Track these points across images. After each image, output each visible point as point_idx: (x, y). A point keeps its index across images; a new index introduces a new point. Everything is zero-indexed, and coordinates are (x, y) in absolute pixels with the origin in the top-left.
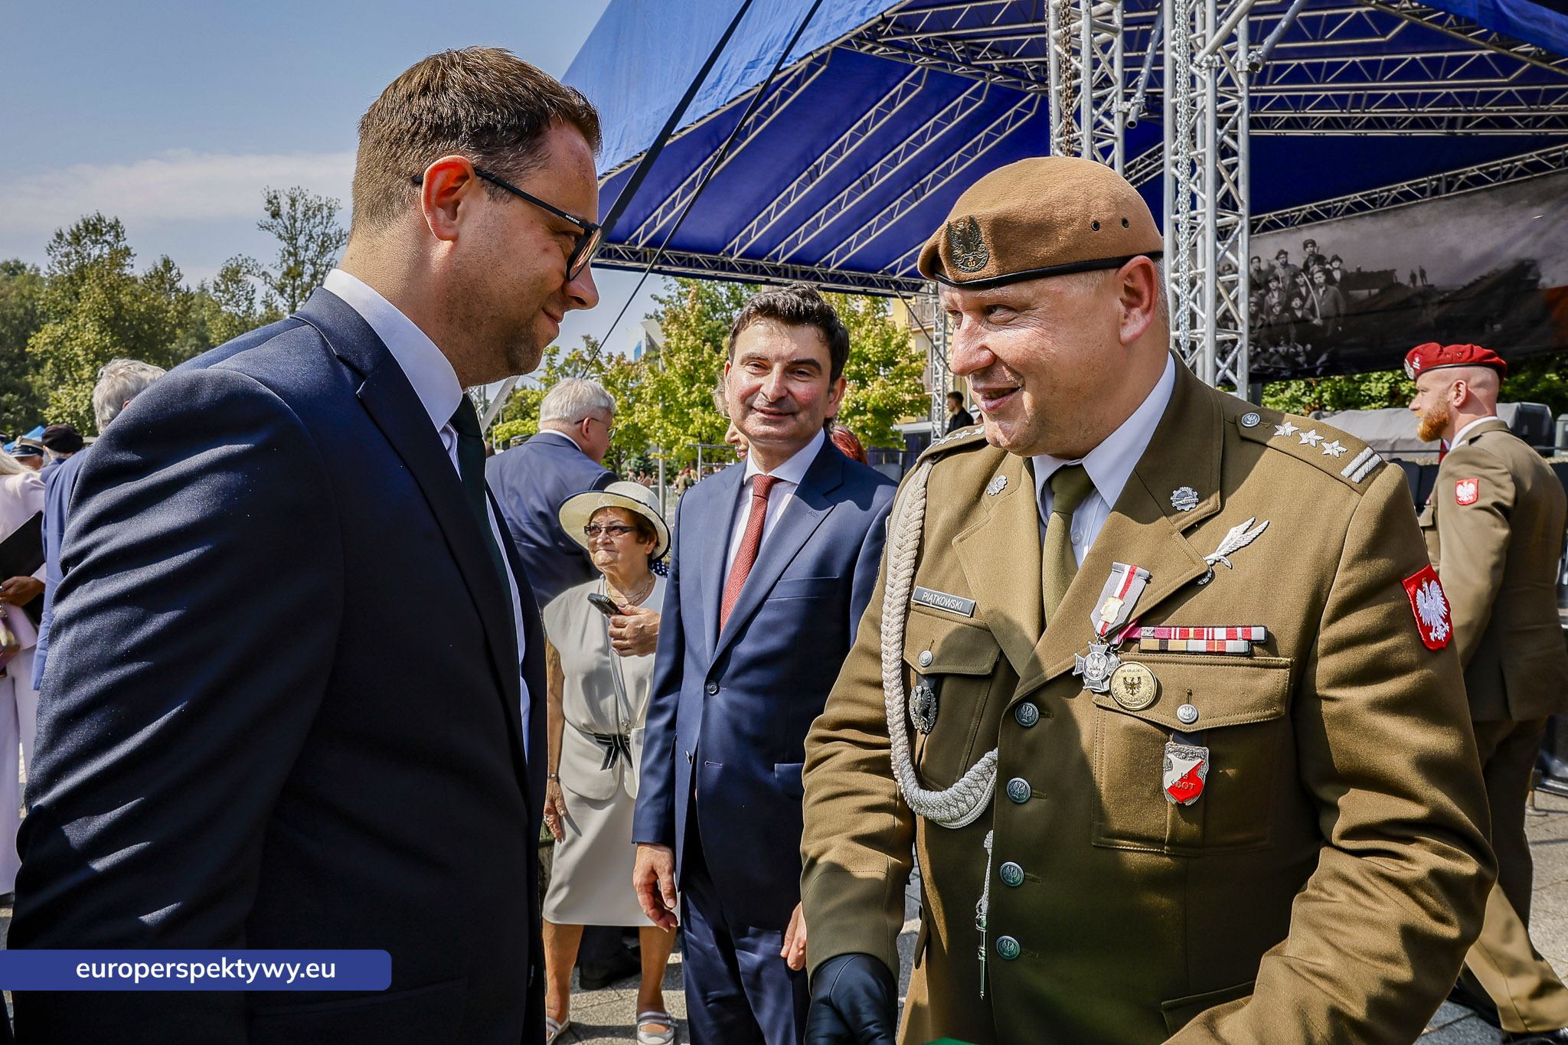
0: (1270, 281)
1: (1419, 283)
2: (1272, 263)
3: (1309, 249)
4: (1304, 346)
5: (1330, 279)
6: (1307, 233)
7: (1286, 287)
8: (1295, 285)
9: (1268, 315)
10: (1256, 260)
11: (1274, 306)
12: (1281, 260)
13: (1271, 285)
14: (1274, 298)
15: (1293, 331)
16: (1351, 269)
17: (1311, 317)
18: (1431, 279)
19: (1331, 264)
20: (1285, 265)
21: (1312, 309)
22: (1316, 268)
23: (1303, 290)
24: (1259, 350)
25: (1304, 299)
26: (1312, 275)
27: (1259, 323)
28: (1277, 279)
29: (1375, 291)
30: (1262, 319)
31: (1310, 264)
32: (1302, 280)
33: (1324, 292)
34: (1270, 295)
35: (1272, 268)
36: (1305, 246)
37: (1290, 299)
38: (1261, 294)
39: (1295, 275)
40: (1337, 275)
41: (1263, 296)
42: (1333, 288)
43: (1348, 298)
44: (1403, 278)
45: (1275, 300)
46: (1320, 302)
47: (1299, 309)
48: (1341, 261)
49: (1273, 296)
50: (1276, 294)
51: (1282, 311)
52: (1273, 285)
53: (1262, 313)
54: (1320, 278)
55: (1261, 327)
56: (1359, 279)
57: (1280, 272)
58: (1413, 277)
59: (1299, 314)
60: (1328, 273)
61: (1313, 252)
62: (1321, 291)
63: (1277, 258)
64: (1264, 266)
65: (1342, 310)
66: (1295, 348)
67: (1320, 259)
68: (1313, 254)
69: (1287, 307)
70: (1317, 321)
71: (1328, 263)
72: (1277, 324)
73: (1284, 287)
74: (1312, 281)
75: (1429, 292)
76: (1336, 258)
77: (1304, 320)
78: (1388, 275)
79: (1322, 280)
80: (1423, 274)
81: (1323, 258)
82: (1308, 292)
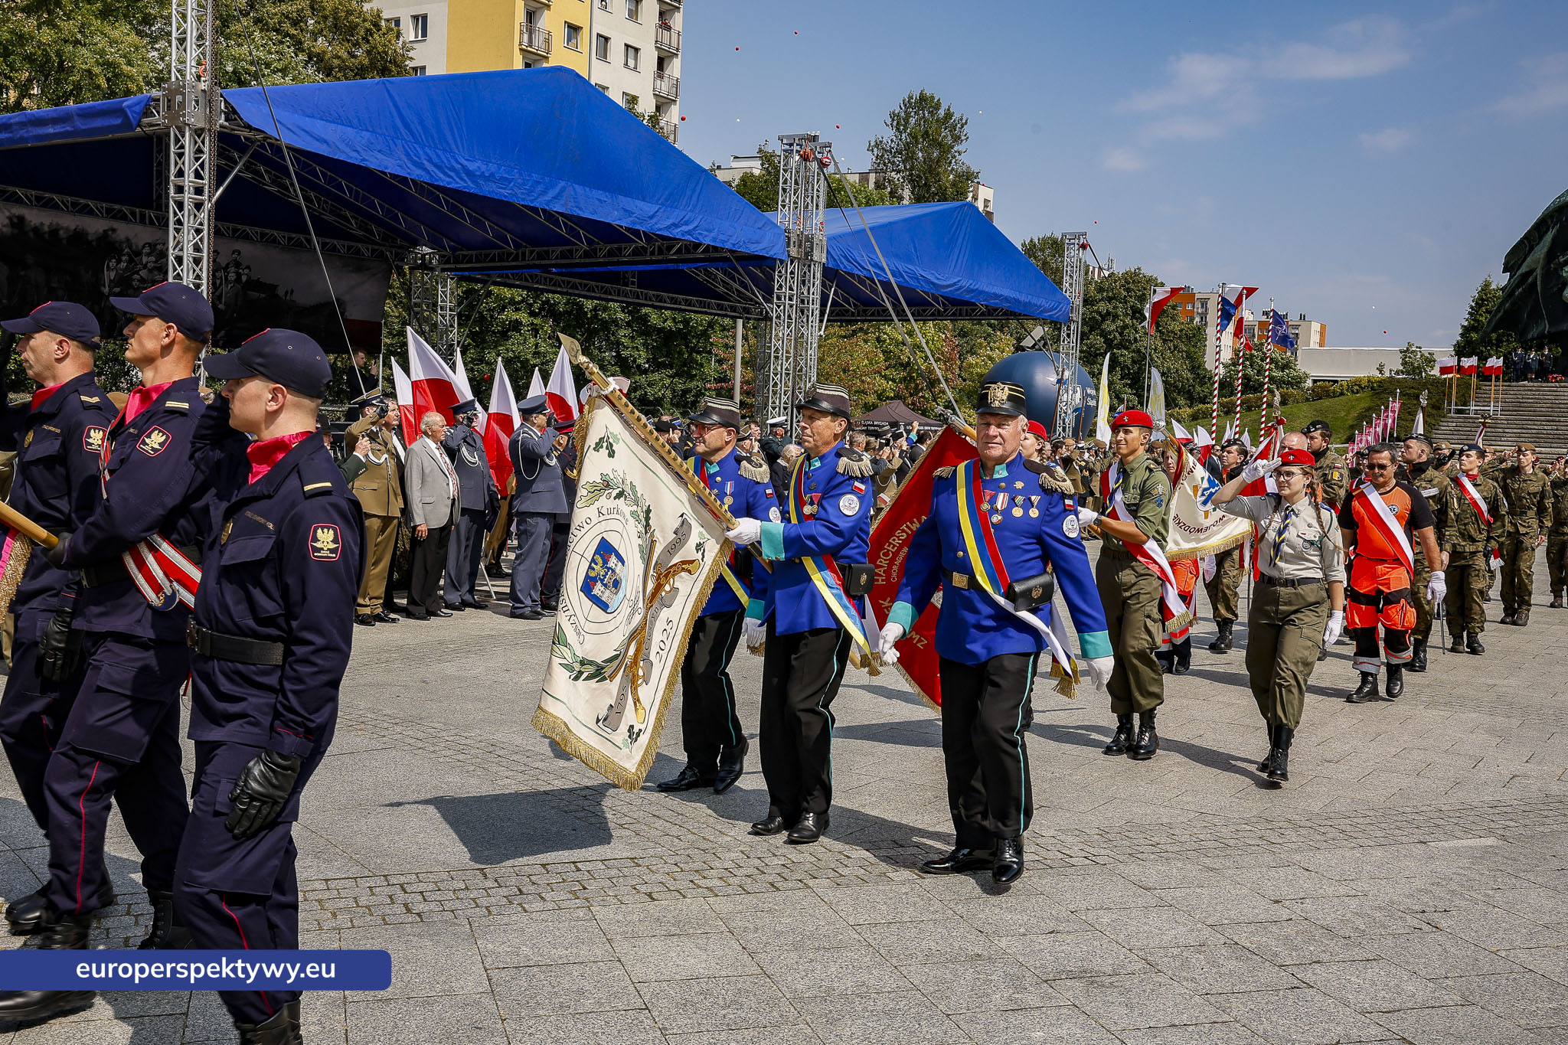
1: (288, 296)
3: (235, 256)
5: (237, 278)
6: (238, 245)
16: (254, 277)
18: (295, 296)
19: (243, 269)
21: (220, 297)
22: (232, 269)
25: (216, 288)
26: (227, 272)
29: (263, 295)
31: (230, 266)
32: (220, 273)
33: (232, 287)
36: (233, 253)
39: (216, 269)
40: (244, 278)
42: (238, 286)
44: (281, 292)
46: (227, 293)
48: (250, 269)
54: (232, 276)
56: (255, 285)
58: (287, 292)
60: (239, 276)
61: (237, 259)
62: (230, 286)
67: (238, 265)
68: (235, 260)
70: (221, 306)
71: (240, 268)
74: (226, 277)
75: (292, 304)
76: (248, 267)
78: (274, 287)
79: (234, 278)
80: (292, 291)
81: (240, 264)
82: (221, 284)
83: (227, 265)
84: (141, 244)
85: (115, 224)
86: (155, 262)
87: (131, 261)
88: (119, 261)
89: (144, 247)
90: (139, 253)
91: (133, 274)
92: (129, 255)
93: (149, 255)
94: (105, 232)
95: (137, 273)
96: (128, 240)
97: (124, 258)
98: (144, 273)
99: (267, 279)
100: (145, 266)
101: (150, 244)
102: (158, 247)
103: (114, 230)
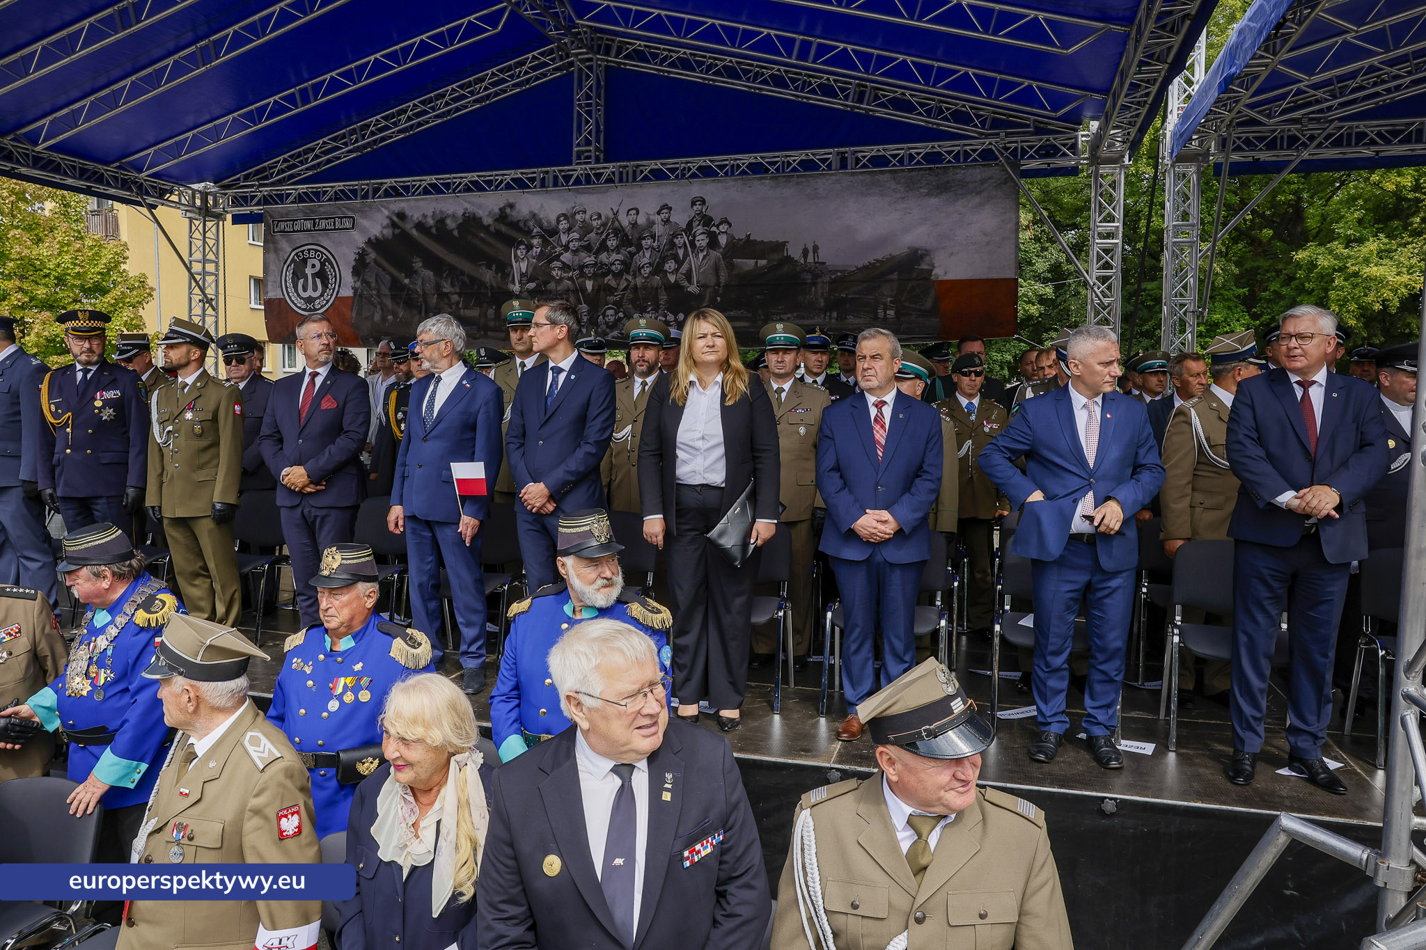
0: (644, 239)
1: (810, 259)
2: (652, 217)
3: (697, 207)
4: (676, 315)
5: (713, 243)
6: (698, 188)
7: (662, 247)
8: (672, 245)
9: (635, 276)
10: (634, 212)
11: (643, 267)
12: (663, 216)
13: (643, 242)
14: (645, 258)
15: (663, 297)
16: (740, 234)
17: (686, 283)
18: (824, 255)
19: (718, 227)
20: (667, 222)
21: (688, 276)
22: (699, 230)
23: (681, 252)
24: (621, 315)
25: (680, 263)
26: (694, 237)
27: (623, 284)
28: (653, 237)
29: (762, 262)
30: (626, 279)
31: (694, 224)
32: (682, 241)
33: (704, 257)
34: (641, 253)
35: (651, 224)
36: (693, 203)
37: (664, 260)
38: (629, 252)
39: (675, 236)
40: (723, 240)
41: (632, 255)
42: (715, 254)
43: (731, 266)
44: (795, 252)
45: (646, 260)
46: (698, 268)
47: (672, 272)
48: (730, 225)
49: (644, 256)
50: (648, 254)
51: (652, 274)
52: (647, 243)
53: (628, 273)
54: (702, 240)
55: (625, 289)
56: (748, 247)
57: (659, 229)
58: (805, 252)
59: (672, 278)
60: (713, 237)
61: (701, 211)
62: (701, 256)
63: (659, 213)
64: (641, 220)
65: (723, 280)
66: (665, 316)
67: (707, 221)
68: (700, 213)
69: (658, 269)
70: (693, 289)
71: (714, 225)
72: (644, 288)
73: (659, 247)
74: (692, 242)
75: (818, 271)
76: (725, 221)
77: (677, 286)
78: (780, 246)
79: (704, 243)
80: (816, 248)
81: (711, 219)
82: (686, 255)
83: (690, 225)
84: (553, 218)
85: (513, 196)
86: (580, 240)
87: (545, 242)
88: (529, 247)
89: (558, 221)
90: (554, 232)
91: (551, 261)
92: (542, 237)
93: (569, 230)
94: (502, 210)
95: (557, 258)
96: (534, 215)
97: (535, 241)
98: (566, 257)
99: (763, 234)
100: (566, 248)
101: (564, 215)
102: (578, 217)
103: (511, 206)
